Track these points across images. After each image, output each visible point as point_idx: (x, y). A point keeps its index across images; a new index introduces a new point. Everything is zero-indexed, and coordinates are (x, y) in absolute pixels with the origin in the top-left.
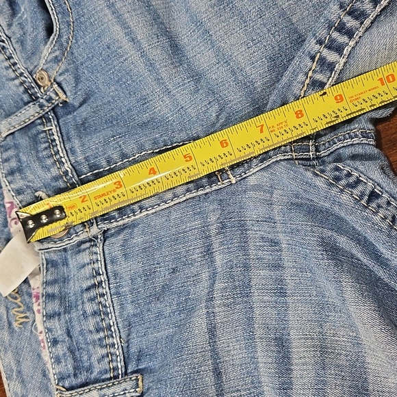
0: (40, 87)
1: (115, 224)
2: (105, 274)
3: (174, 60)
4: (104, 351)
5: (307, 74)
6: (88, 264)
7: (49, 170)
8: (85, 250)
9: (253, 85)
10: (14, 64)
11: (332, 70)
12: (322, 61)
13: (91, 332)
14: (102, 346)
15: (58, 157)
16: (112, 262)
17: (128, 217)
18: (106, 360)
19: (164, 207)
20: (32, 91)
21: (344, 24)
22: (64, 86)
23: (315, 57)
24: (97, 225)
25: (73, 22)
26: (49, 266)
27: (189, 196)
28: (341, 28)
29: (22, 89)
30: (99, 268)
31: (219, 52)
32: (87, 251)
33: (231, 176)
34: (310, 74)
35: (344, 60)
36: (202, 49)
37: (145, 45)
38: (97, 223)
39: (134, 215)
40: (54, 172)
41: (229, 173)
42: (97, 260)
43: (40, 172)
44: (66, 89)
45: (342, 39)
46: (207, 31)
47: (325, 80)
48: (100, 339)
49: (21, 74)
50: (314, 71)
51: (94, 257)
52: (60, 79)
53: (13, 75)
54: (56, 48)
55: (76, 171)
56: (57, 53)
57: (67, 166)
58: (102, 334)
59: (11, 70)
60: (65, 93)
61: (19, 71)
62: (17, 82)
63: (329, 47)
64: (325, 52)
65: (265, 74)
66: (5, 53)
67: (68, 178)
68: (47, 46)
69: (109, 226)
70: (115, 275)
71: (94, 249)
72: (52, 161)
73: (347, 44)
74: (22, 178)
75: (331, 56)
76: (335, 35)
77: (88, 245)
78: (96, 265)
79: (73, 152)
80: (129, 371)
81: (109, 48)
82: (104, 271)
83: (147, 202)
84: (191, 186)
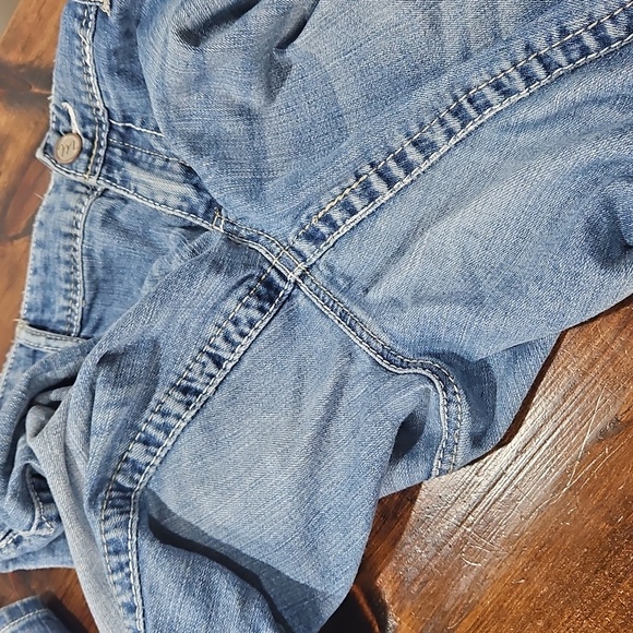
4: (66, 304)
5: (344, 189)
6: (72, 210)
8: (77, 192)
11: (372, 200)
12: (366, 185)
13: (61, 279)
14: (66, 298)
16: (91, 221)
17: (124, 190)
18: (66, 313)
21: (405, 154)
23: (361, 176)
24: (98, 179)
27: (178, 213)
28: (400, 159)
32: (78, 196)
34: (347, 191)
35: (391, 195)
38: (99, 176)
39: (128, 192)
45: (397, 172)
47: (358, 207)
48: (66, 290)
50: (353, 191)
58: (68, 286)
63: (380, 174)
64: (374, 178)
70: (90, 236)
71: (85, 198)
73: (401, 180)
75: (378, 185)
76: (392, 164)
80: (82, 334)
83: (142, 189)
84: (185, 205)
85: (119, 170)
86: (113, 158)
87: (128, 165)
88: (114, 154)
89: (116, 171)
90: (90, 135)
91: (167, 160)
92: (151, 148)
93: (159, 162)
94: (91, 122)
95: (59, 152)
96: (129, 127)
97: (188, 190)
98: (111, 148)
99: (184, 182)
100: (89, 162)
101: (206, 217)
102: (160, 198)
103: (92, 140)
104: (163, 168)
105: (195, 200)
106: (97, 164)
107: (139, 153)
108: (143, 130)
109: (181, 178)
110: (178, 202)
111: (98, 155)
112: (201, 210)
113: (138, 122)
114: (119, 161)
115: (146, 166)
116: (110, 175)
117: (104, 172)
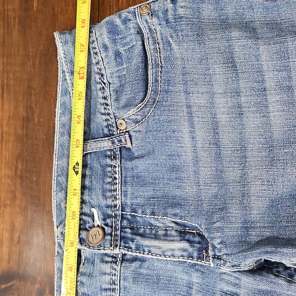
0: (118, 128)
1: (130, 253)
2: (118, 286)
3: (213, 165)
6: (108, 274)
7: (106, 199)
9: (250, 211)
10: (107, 105)
15: (115, 193)
17: (140, 253)
19: (163, 258)
20: (112, 129)
22: (133, 139)
24: (120, 249)
25: (158, 102)
26: (86, 261)
27: (181, 259)
29: (105, 124)
30: (115, 280)
31: (244, 176)
33: (211, 261)
36: (236, 166)
37: (199, 145)
38: (120, 247)
39: (143, 254)
40: (109, 202)
41: (211, 258)
42: (115, 275)
43: (100, 197)
44: (133, 142)
46: (245, 157)
49: (109, 114)
51: (114, 272)
52: (132, 134)
53: (103, 111)
54: (139, 113)
55: (122, 207)
56: (139, 117)
57: (118, 202)
59: (103, 107)
60: (132, 144)
61: (108, 111)
62: (104, 117)
65: (262, 208)
66: (103, 93)
67: (115, 209)
68: (134, 109)
69: (126, 252)
70: (125, 288)
72: (111, 194)
74: (89, 195)
77: (110, 259)
78: (114, 278)
79: (126, 195)
81: (174, 132)
82: (118, 284)
83: (153, 250)
84: (185, 254)
85: (133, 242)
86: (126, 235)
87: (138, 238)
88: (125, 232)
89: (130, 243)
90: (110, 224)
91: (166, 230)
92: (151, 225)
93: (161, 232)
94: (110, 216)
95: (91, 239)
96: (134, 215)
97: (185, 245)
98: (123, 230)
99: (181, 240)
100: (112, 240)
101: (199, 258)
102: (169, 253)
103: (112, 227)
104: (166, 235)
105: (190, 249)
106: (117, 240)
107: (143, 229)
108: (143, 216)
109: (178, 238)
110: (181, 253)
111: (116, 235)
112: (195, 255)
113: (140, 211)
114: (130, 236)
115: (153, 236)
116: (127, 245)
117: (122, 243)
